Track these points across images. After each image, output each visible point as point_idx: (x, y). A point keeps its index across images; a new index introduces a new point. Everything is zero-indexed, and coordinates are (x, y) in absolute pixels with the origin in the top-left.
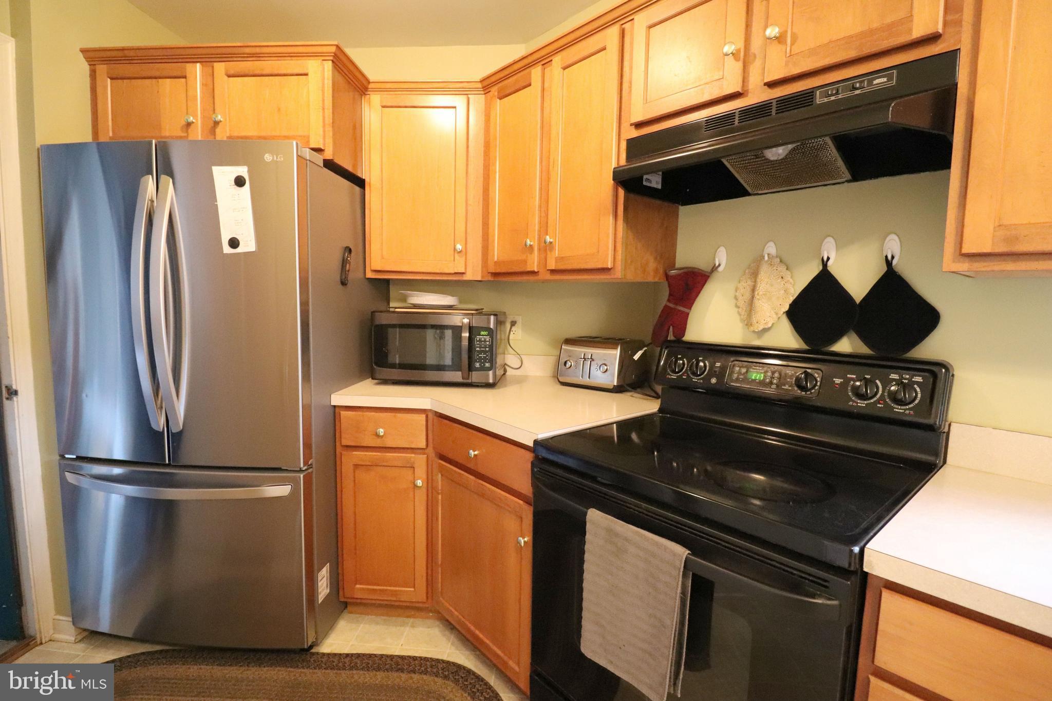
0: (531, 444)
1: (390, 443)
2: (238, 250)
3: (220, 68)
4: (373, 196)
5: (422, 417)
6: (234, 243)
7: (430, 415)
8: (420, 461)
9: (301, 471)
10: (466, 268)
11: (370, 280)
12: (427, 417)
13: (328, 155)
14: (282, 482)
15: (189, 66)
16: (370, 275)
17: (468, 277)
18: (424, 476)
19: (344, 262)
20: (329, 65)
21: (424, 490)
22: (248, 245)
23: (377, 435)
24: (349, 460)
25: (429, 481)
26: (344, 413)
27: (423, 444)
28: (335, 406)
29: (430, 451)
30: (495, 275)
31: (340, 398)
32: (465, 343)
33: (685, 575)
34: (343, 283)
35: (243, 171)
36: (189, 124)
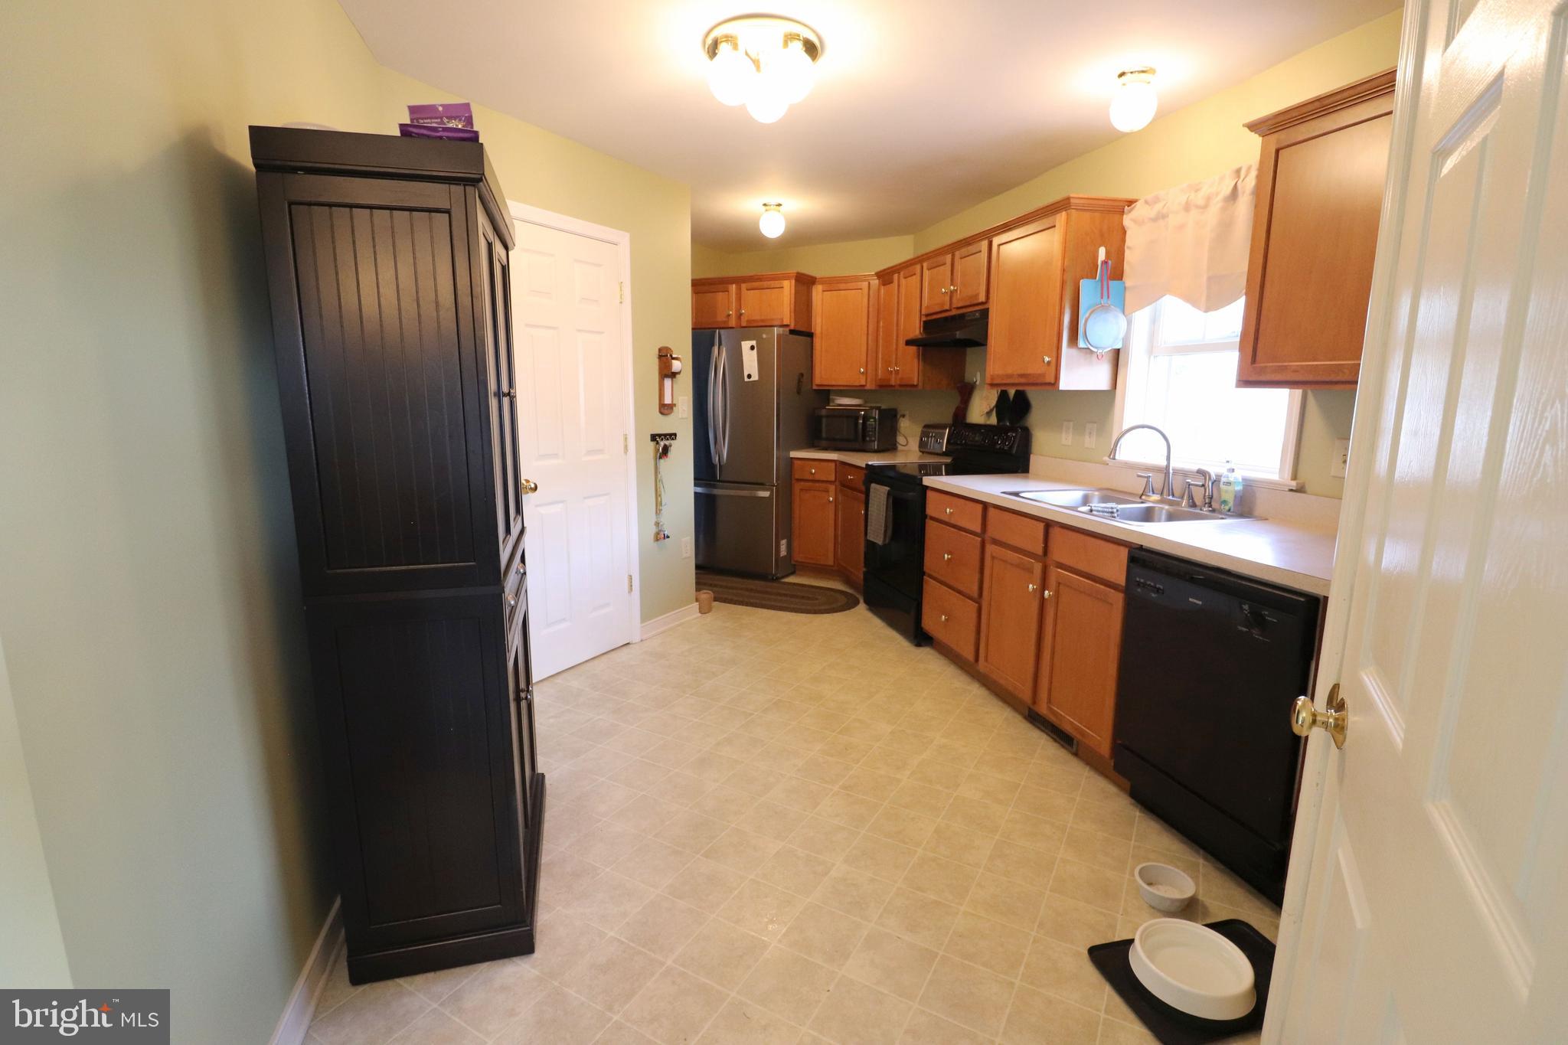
0: (864, 466)
1: (817, 477)
2: (751, 380)
3: (744, 286)
4: (817, 341)
5: (833, 465)
6: (749, 376)
7: (838, 463)
8: (832, 488)
9: (774, 486)
10: (866, 382)
11: (815, 390)
12: (836, 465)
13: (792, 327)
14: (767, 490)
15: (730, 286)
16: (815, 387)
17: (868, 387)
18: (834, 496)
19: (799, 381)
20: (793, 281)
21: (834, 504)
22: (755, 377)
23: (812, 473)
24: (797, 487)
25: (836, 499)
26: (796, 462)
27: (833, 479)
28: (792, 458)
29: (837, 483)
30: (881, 386)
31: (794, 454)
32: (860, 427)
33: (888, 498)
34: (799, 392)
35: (754, 343)
36: (729, 315)
